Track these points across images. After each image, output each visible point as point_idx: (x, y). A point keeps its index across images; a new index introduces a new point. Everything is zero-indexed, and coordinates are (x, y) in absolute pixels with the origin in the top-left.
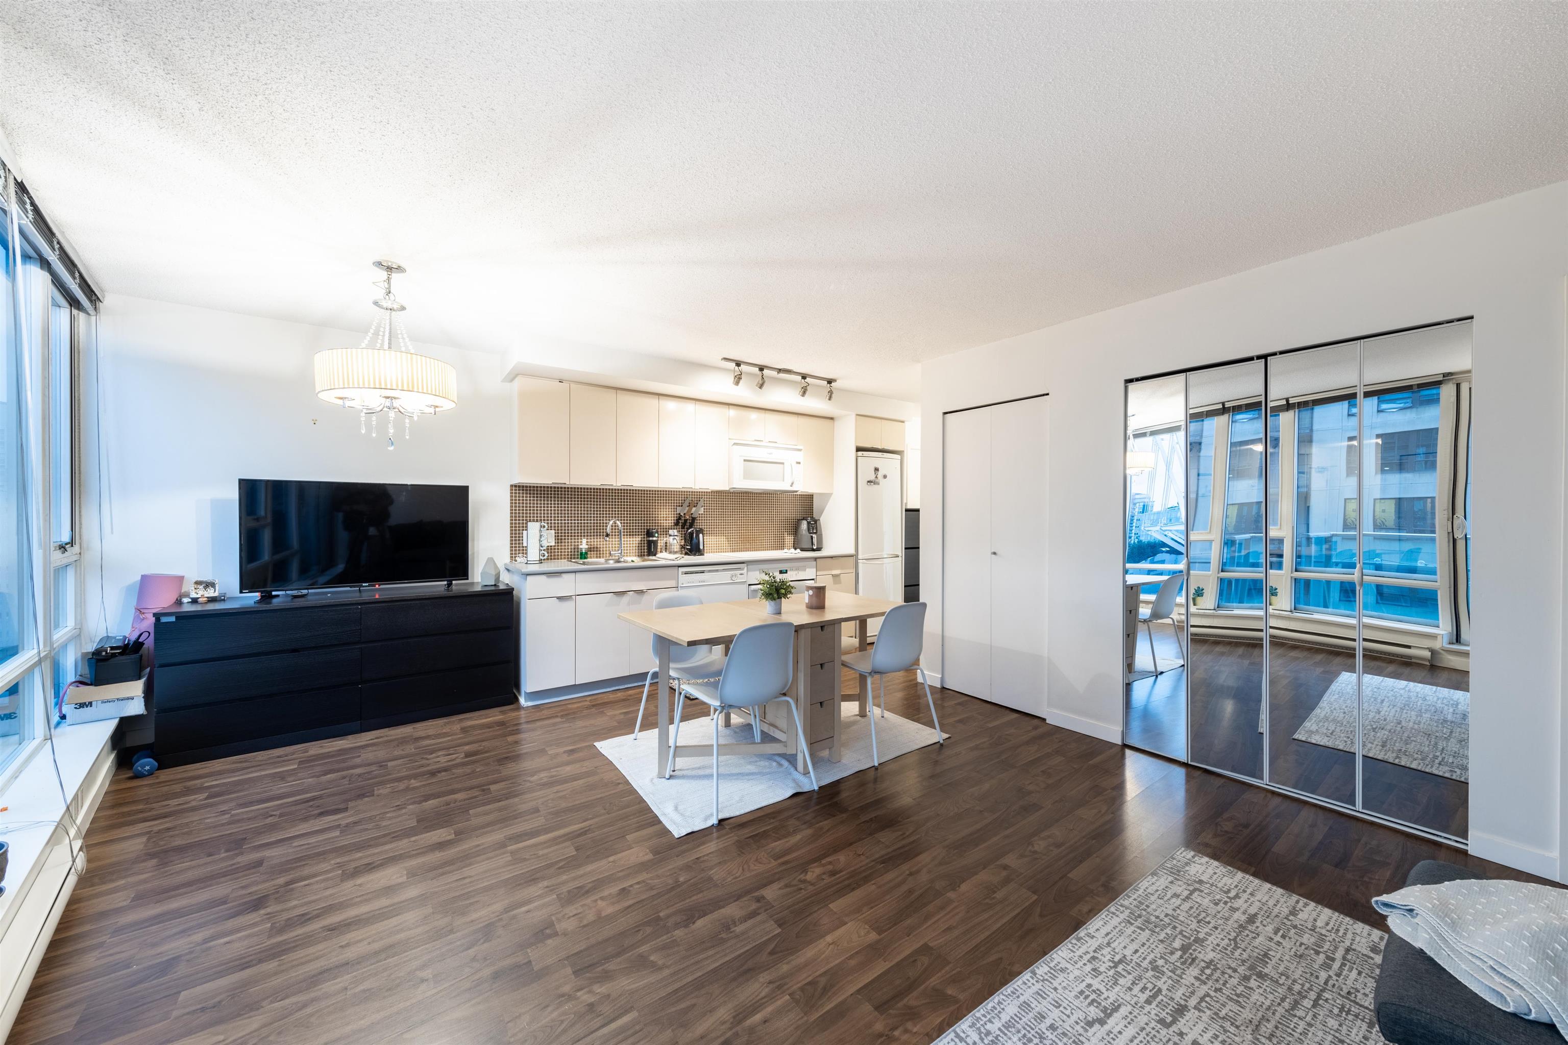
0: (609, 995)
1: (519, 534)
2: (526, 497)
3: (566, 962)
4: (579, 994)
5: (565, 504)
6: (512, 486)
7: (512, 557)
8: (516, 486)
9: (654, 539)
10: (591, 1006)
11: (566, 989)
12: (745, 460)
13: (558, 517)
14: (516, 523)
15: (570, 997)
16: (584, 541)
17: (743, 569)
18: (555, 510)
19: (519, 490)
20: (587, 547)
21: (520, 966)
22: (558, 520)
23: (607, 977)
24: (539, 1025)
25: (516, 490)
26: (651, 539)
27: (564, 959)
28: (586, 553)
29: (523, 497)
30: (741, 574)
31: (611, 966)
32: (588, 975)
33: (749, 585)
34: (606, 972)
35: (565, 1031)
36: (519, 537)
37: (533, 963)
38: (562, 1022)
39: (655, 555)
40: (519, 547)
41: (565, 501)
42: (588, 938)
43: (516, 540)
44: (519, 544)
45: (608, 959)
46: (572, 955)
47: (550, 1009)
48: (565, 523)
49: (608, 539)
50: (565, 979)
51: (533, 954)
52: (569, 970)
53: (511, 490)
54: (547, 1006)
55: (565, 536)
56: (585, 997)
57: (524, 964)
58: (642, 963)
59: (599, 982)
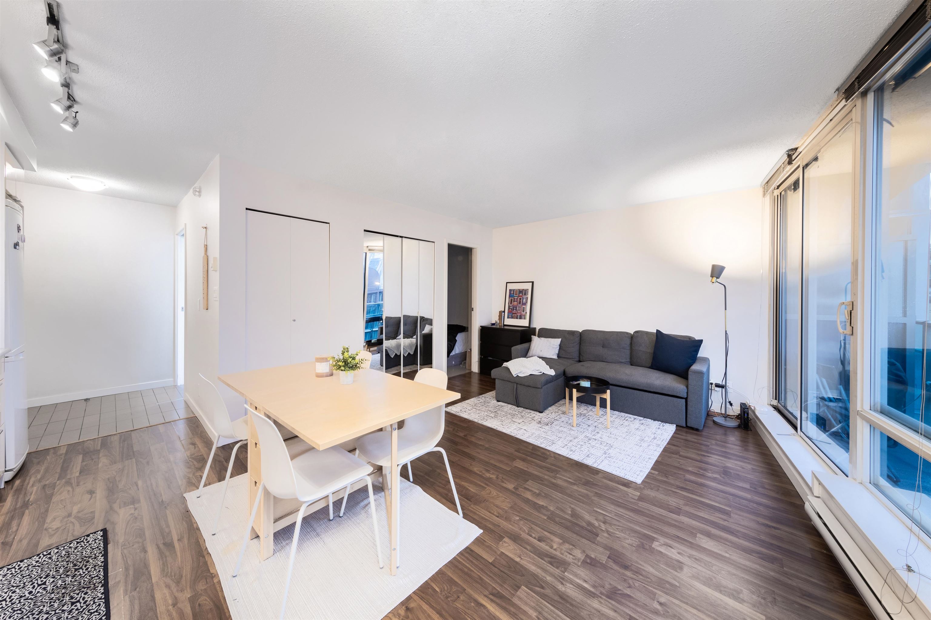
0: (596, 519)
3: (596, 542)
4: (604, 529)
10: (605, 523)
11: (606, 535)
15: (608, 532)
21: (614, 560)
23: (589, 524)
24: (625, 535)
27: (596, 544)
31: (584, 524)
32: (594, 531)
34: (588, 525)
35: (619, 526)
37: (608, 556)
38: (617, 529)
42: (579, 540)
45: (582, 527)
46: (591, 542)
47: (617, 536)
50: (603, 538)
51: (604, 559)
52: (598, 538)
54: (617, 537)
56: (603, 527)
57: (611, 559)
58: (574, 514)
59: (594, 525)
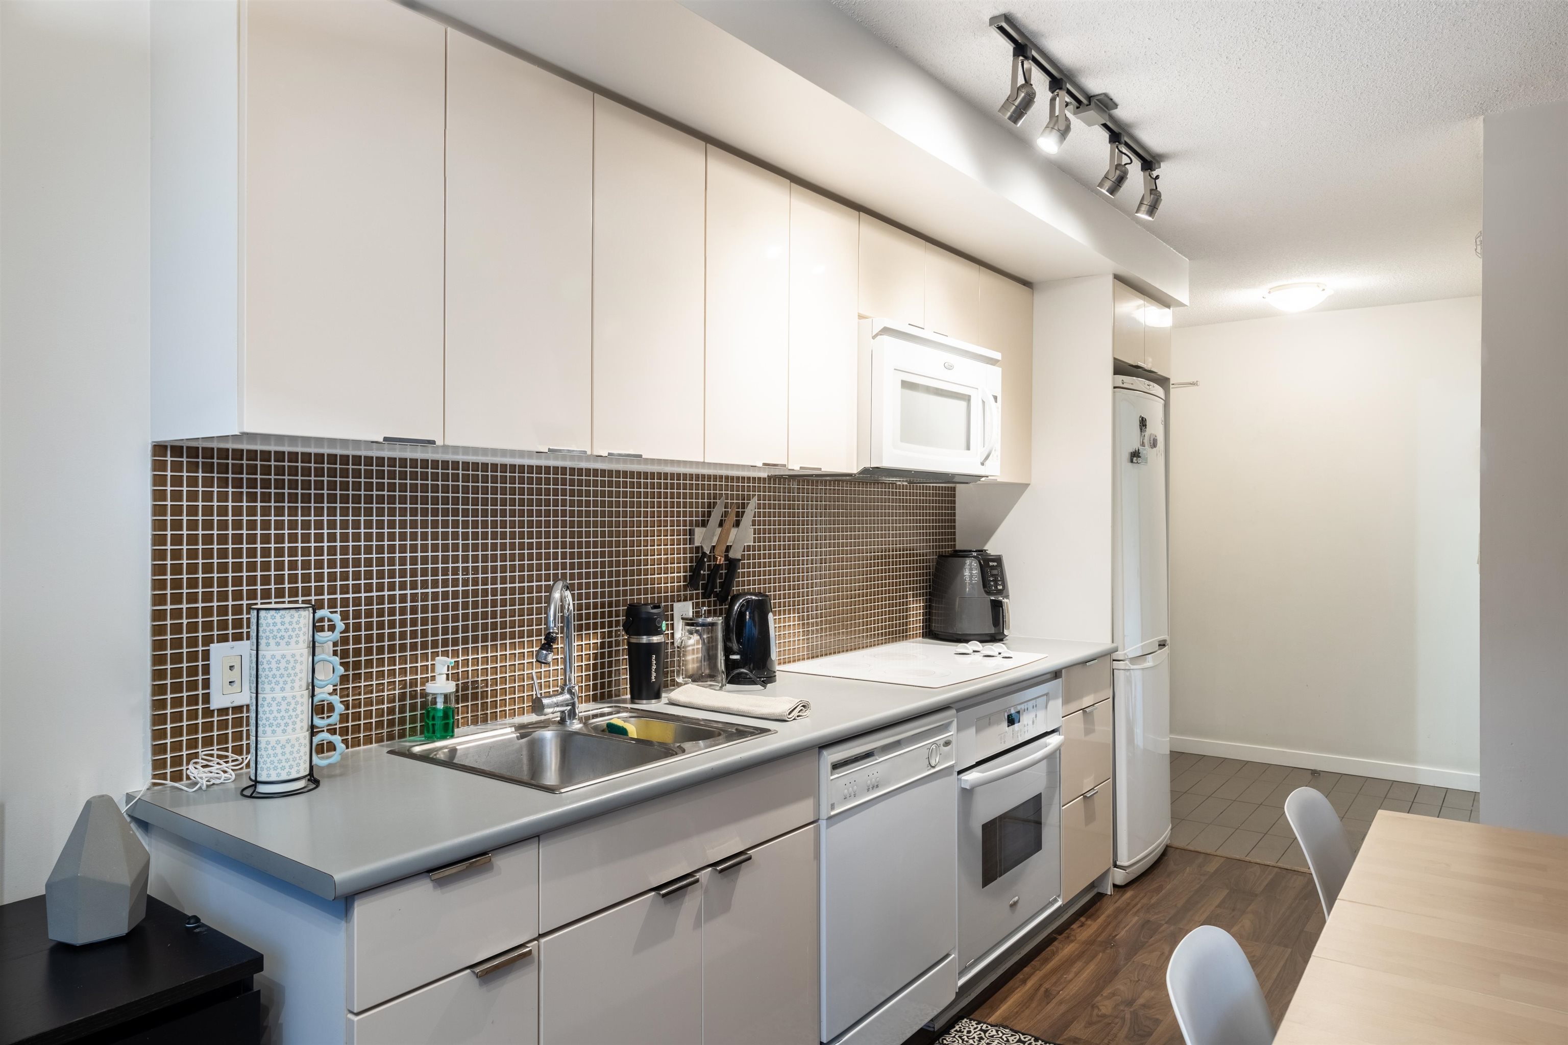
1: (193, 657)
2: (223, 497)
5: (368, 525)
6: (159, 449)
7: (158, 765)
8: (177, 450)
9: (656, 639)
12: (906, 385)
13: (344, 576)
14: (177, 614)
16: (443, 664)
17: (944, 728)
18: (332, 551)
19: (193, 467)
20: (450, 687)
22: (345, 589)
25: (177, 467)
26: (645, 639)
28: (447, 713)
29: (208, 496)
30: (947, 743)
33: (960, 773)
36: (193, 671)
39: (657, 696)
40: (193, 715)
41: (369, 512)
43: (177, 688)
44: (193, 700)
48: (369, 601)
49: (551, 657)
53: (158, 465)
55: (369, 651)
